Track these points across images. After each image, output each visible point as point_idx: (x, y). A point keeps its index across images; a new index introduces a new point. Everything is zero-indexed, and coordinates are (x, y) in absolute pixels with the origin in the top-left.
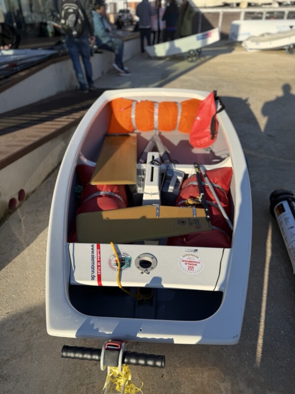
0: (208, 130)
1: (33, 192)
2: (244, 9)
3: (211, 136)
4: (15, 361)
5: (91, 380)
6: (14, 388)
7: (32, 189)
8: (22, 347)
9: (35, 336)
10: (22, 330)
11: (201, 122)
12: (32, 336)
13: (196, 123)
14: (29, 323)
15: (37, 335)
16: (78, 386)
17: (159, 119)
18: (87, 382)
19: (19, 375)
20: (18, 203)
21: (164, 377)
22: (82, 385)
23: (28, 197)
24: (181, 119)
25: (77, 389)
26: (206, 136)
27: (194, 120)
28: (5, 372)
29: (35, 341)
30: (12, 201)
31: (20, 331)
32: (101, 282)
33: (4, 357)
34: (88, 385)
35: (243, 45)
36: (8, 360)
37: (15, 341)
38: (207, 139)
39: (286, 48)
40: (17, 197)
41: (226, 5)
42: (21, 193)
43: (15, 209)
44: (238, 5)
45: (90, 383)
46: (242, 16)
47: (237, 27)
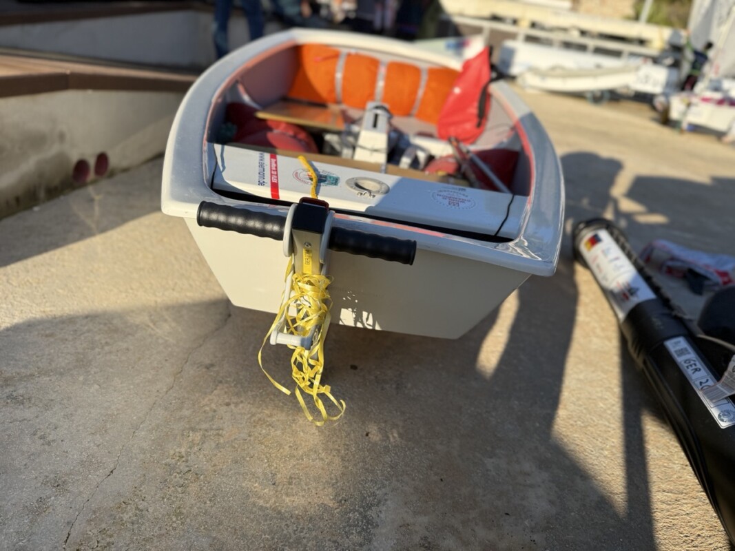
0: (473, 110)
1: (125, 170)
2: (523, 29)
3: (476, 121)
4: (48, 379)
5: (213, 425)
6: (37, 417)
7: (125, 164)
8: (67, 361)
9: (97, 350)
10: (71, 338)
11: (461, 98)
12: (93, 349)
13: (451, 99)
14: (89, 331)
15: (102, 348)
16: (184, 430)
17: (386, 86)
18: (204, 426)
19: (52, 400)
20: (92, 175)
21: (370, 435)
22: (193, 429)
23: (112, 174)
24: (425, 93)
25: (183, 435)
26: (467, 120)
27: (449, 93)
28: (21, 392)
29: (98, 357)
30: (81, 166)
31: (66, 340)
32: (277, 191)
33: (23, 370)
34: (206, 430)
35: (519, 81)
36: (32, 375)
37: (52, 351)
38: (469, 126)
39: (589, 95)
40: (92, 162)
41: (495, 18)
42: (102, 159)
43: (84, 185)
44: (515, 22)
45: (211, 429)
46: (521, 37)
47: (511, 53)
